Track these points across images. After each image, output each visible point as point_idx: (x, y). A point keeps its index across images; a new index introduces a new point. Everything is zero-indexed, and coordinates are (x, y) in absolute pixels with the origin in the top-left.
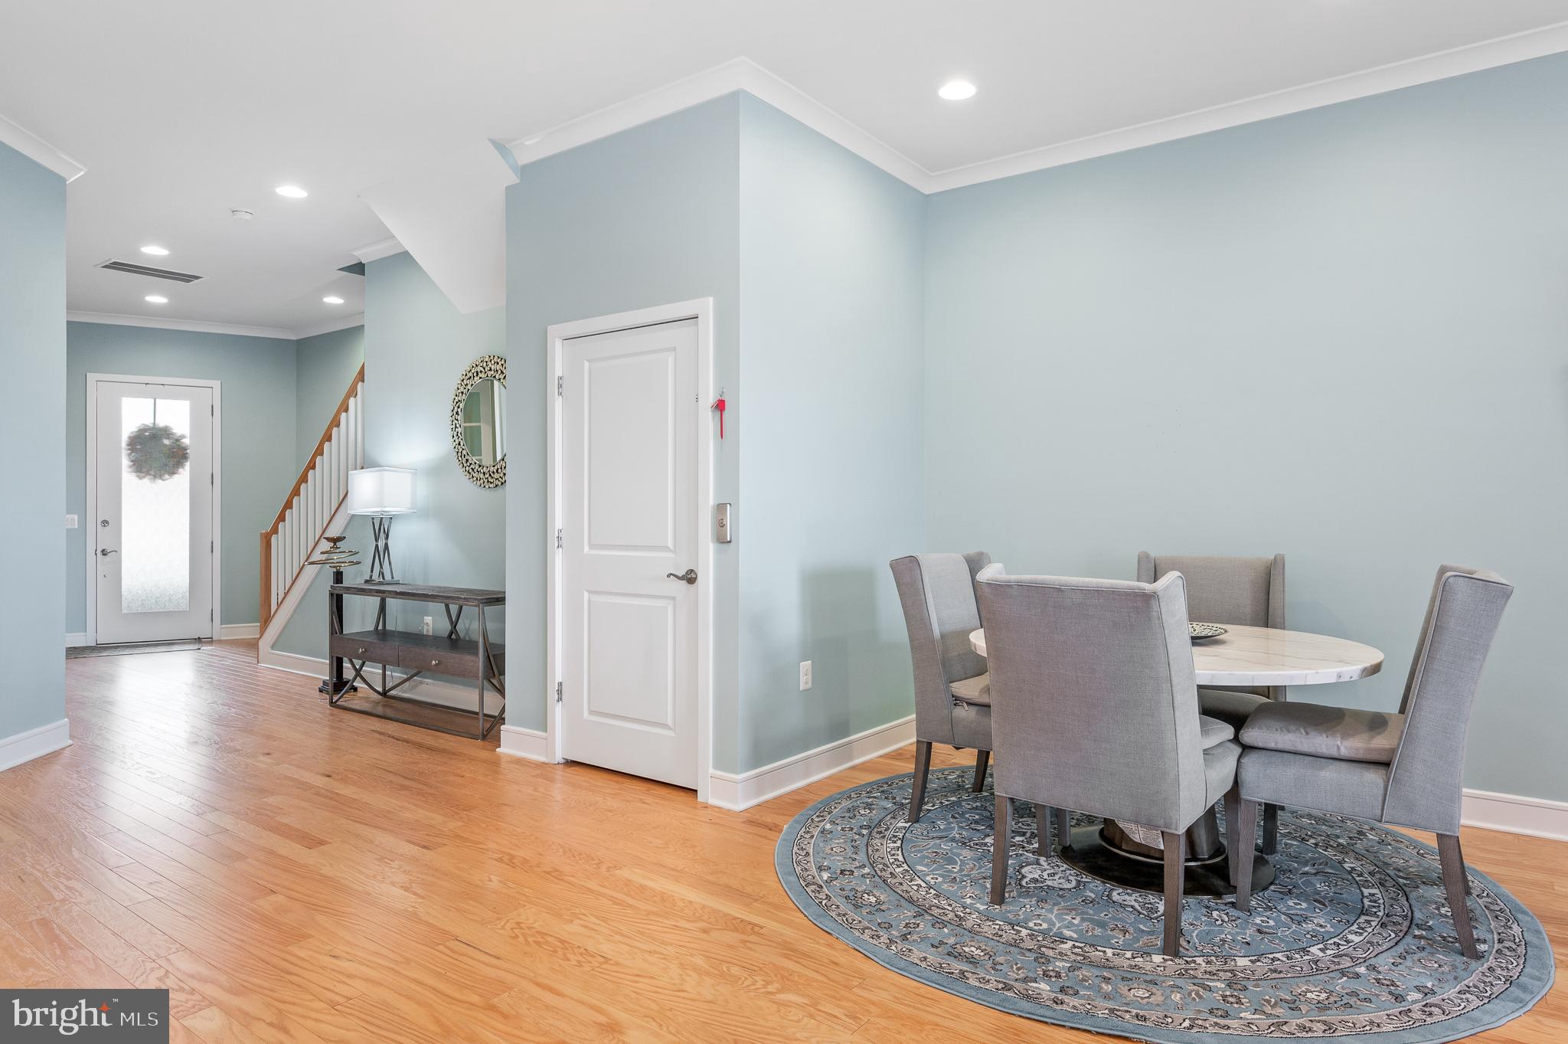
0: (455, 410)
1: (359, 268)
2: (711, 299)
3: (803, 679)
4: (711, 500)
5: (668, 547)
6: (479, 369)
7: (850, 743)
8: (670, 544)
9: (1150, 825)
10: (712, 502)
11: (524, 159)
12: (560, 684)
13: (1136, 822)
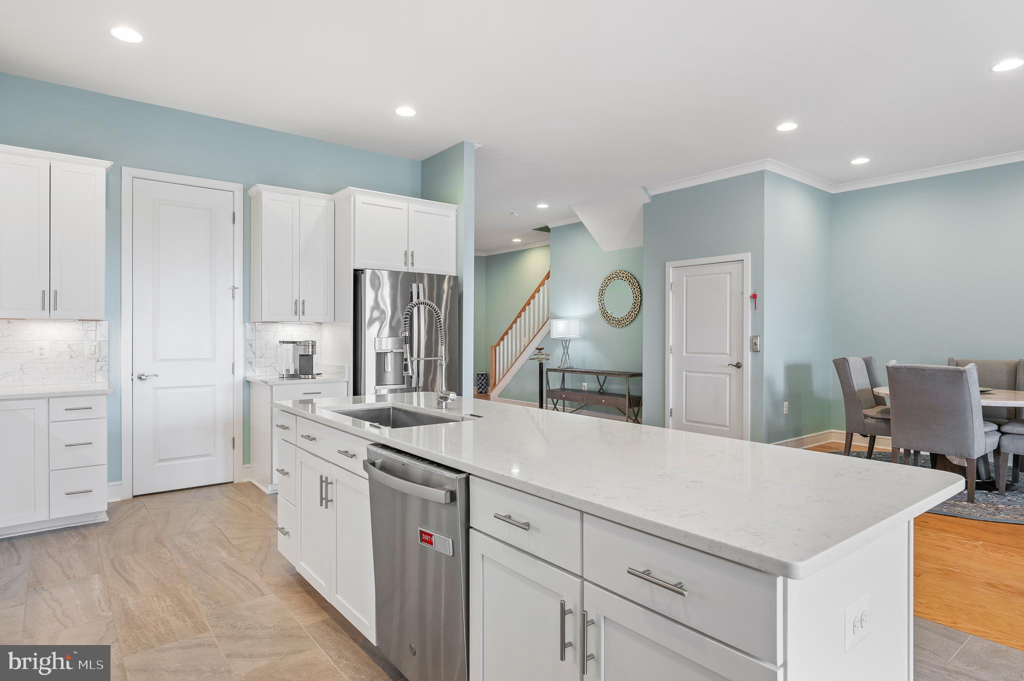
0: (601, 293)
1: (546, 229)
2: (750, 254)
3: (785, 409)
4: (749, 333)
5: (726, 353)
6: (614, 276)
7: (802, 439)
8: (728, 352)
9: (961, 457)
10: (750, 335)
11: (653, 193)
12: (671, 409)
13: (956, 455)
